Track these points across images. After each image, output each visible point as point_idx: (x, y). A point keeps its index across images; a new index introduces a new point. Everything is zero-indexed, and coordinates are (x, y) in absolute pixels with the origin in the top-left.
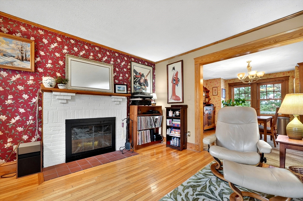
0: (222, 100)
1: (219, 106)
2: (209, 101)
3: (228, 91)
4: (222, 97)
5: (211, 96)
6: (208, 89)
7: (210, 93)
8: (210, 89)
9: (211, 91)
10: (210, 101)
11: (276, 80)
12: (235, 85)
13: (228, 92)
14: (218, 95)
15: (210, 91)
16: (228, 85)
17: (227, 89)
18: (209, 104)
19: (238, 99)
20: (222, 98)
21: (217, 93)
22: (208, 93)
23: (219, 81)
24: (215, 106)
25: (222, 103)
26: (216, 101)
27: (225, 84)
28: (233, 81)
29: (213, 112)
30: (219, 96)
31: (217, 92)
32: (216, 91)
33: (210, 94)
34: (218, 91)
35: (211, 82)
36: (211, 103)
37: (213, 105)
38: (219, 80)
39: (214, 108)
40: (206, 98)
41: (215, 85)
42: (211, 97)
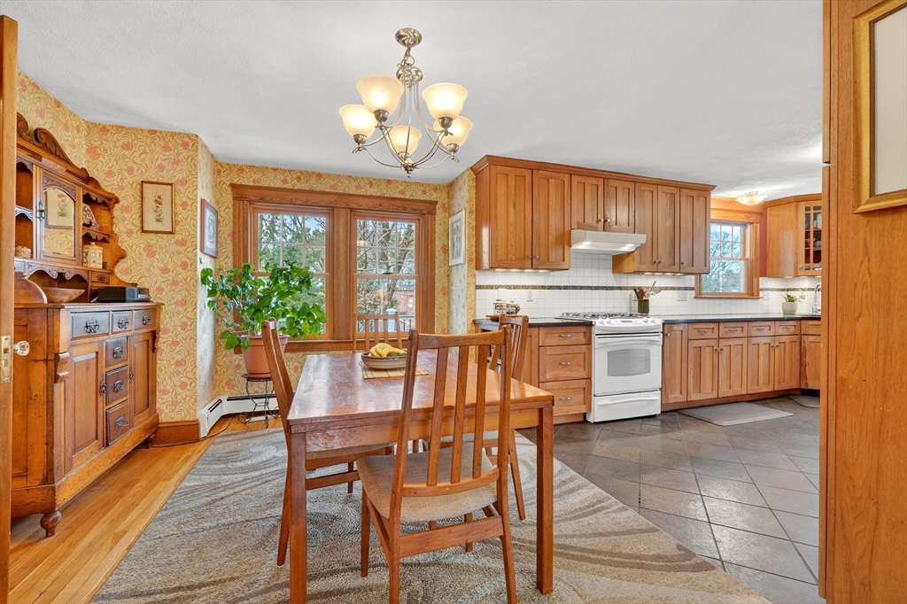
0: (200, 268)
1: (183, 303)
2: (108, 269)
3: (231, 224)
4: (202, 250)
5: (130, 233)
6: (108, 185)
7: (117, 210)
8: (122, 188)
9: (127, 198)
10: (122, 265)
11: (405, 208)
12: (262, 200)
13: (227, 229)
14: (178, 237)
15: (123, 203)
16: (229, 190)
17: (227, 213)
18: (114, 283)
19: (286, 266)
20: (200, 255)
21: (174, 222)
22: (104, 213)
23: (185, 154)
24: (155, 299)
25: (204, 281)
26: (165, 270)
27: (216, 186)
28: (256, 177)
29: (141, 338)
30: (182, 243)
31: (173, 214)
32: (166, 208)
33: (123, 222)
34: (179, 209)
35: (127, 146)
36: (126, 279)
37: (141, 291)
38: (185, 145)
39: (153, 313)
40: (87, 239)
41: (161, 168)
42: (124, 242)
